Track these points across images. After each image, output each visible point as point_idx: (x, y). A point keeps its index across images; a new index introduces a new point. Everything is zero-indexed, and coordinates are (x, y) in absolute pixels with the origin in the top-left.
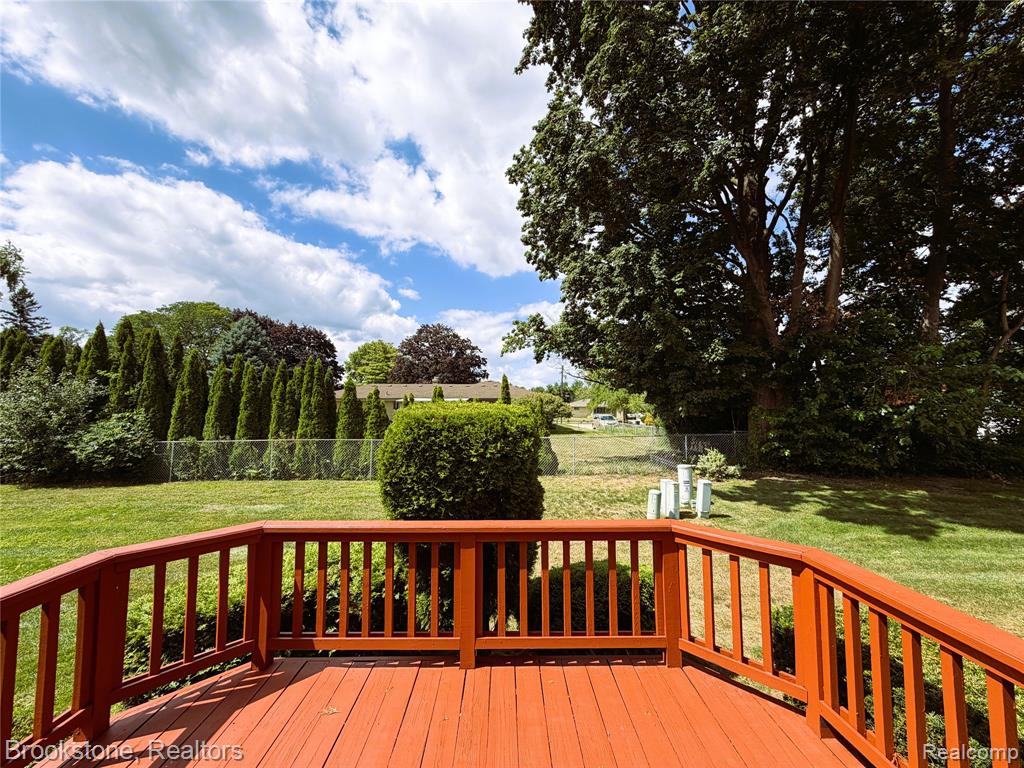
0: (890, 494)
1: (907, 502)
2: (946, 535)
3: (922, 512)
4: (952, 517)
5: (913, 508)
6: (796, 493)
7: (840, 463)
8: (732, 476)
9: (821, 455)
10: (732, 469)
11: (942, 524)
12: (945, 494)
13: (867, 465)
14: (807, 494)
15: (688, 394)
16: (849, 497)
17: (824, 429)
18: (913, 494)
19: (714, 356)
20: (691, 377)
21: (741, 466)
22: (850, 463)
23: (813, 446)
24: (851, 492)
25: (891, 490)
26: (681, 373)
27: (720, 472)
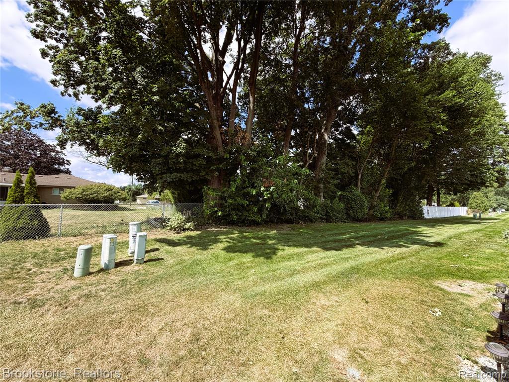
0: (264, 233)
1: (269, 237)
2: (280, 253)
3: (273, 242)
4: (285, 243)
5: (270, 240)
6: (218, 237)
7: (245, 219)
8: (188, 229)
9: (237, 214)
10: (188, 225)
11: (280, 247)
12: (285, 232)
13: (256, 219)
14: (225, 237)
15: (164, 175)
16: (245, 236)
17: (238, 199)
18: (273, 232)
19: (179, 149)
20: (166, 163)
21: (194, 222)
22: (249, 218)
23: (233, 209)
24: (247, 234)
25: (265, 231)
26: (160, 160)
27: (180, 227)
